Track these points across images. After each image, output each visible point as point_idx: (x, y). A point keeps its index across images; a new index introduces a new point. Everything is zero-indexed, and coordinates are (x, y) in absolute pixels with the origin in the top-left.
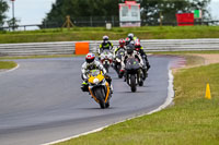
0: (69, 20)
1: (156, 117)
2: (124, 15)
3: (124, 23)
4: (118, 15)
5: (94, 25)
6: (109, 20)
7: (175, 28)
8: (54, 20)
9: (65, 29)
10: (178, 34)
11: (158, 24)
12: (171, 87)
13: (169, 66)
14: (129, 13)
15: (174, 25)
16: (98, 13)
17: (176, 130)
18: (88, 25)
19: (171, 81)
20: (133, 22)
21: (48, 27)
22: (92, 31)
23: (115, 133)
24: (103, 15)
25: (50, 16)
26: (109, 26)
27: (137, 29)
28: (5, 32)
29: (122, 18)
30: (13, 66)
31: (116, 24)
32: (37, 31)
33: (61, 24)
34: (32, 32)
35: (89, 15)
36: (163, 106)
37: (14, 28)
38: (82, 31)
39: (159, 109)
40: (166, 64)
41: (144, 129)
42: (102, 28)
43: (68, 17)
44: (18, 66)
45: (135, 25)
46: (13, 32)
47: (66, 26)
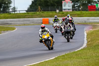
1: (79, 52)
3: (64, 9)
4: (62, 6)
5: (51, 11)
6: (58, 9)
7: (87, 12)
8: (33, 8)
9: (38, 13)
10: (88, 15)
11: (80, 10)
12: (85, 39)
13: (85, 29)
14: (67, 5)
15: (87, 11)
16: (53, 5)
17: (87, 59)
18: (48, 10)
19: (85, 36)
20: (69, 9)
21: (30, 11)
22: (50, 13)
23: (60, 60)
24: (55, 6)
25: (31, 6)
26: (58, 11)
28: (10, 14)
29: (64, 8)
31: (61, 10)
32: (25, 13)
33: (36, 10)
34: (23, 13)
35: (49, 6)
36: (82, 48)
37: (14, 11)
38: (46, 13)
39: (80, 49)
40: (84, 28)
41: (73, 58)
42: (54, 12)
43: (39, 7)
44: (16, 29)
45: (69, 11)
46: (14, 14)
47: (38, 11)
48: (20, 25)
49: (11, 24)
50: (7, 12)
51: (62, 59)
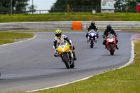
0: (68, 8)
1: (123, 70)
2: (104, 5)
3: (104, 10)
4: (100, 5)
5: (85, 11)
6: (94, 8)
7: (136, 14)
9: (66, 14)
10: (137, 18)
11: (125, 12)
12: (133, 51)
13: (132, 38)
14: (107, 4)
15: (135, 12)
17: (135, 79)
18: (81, 11)
19: (133, 48)
20: (110, 10)
21: (55, 11)
22: (84, 15)
23: (97, 80)
24: (91, 4)
25: (56, 5)
26: (94, 12)
27: (112, 14)
28: (27, 15)
29: (102, 7)
30: (32, 36)
31: (99, 11)
32: (47, 14)
33: (63, 10)
34: (45, 14)
35: (82, 4)
36: (128, 64)
37: (32, 11)
38: (77, 14)
39: (125, 66)
40: (131, 36)
41: (116, 78)
42: (89, 13)
43: (68, 5)
44: (35, 36)
45: (110, 12)
46: (32, 15)
47: (66, 12)
48: (40, 30)
49: (27, 29)
50: (22, 12)
51: (100, 79)
